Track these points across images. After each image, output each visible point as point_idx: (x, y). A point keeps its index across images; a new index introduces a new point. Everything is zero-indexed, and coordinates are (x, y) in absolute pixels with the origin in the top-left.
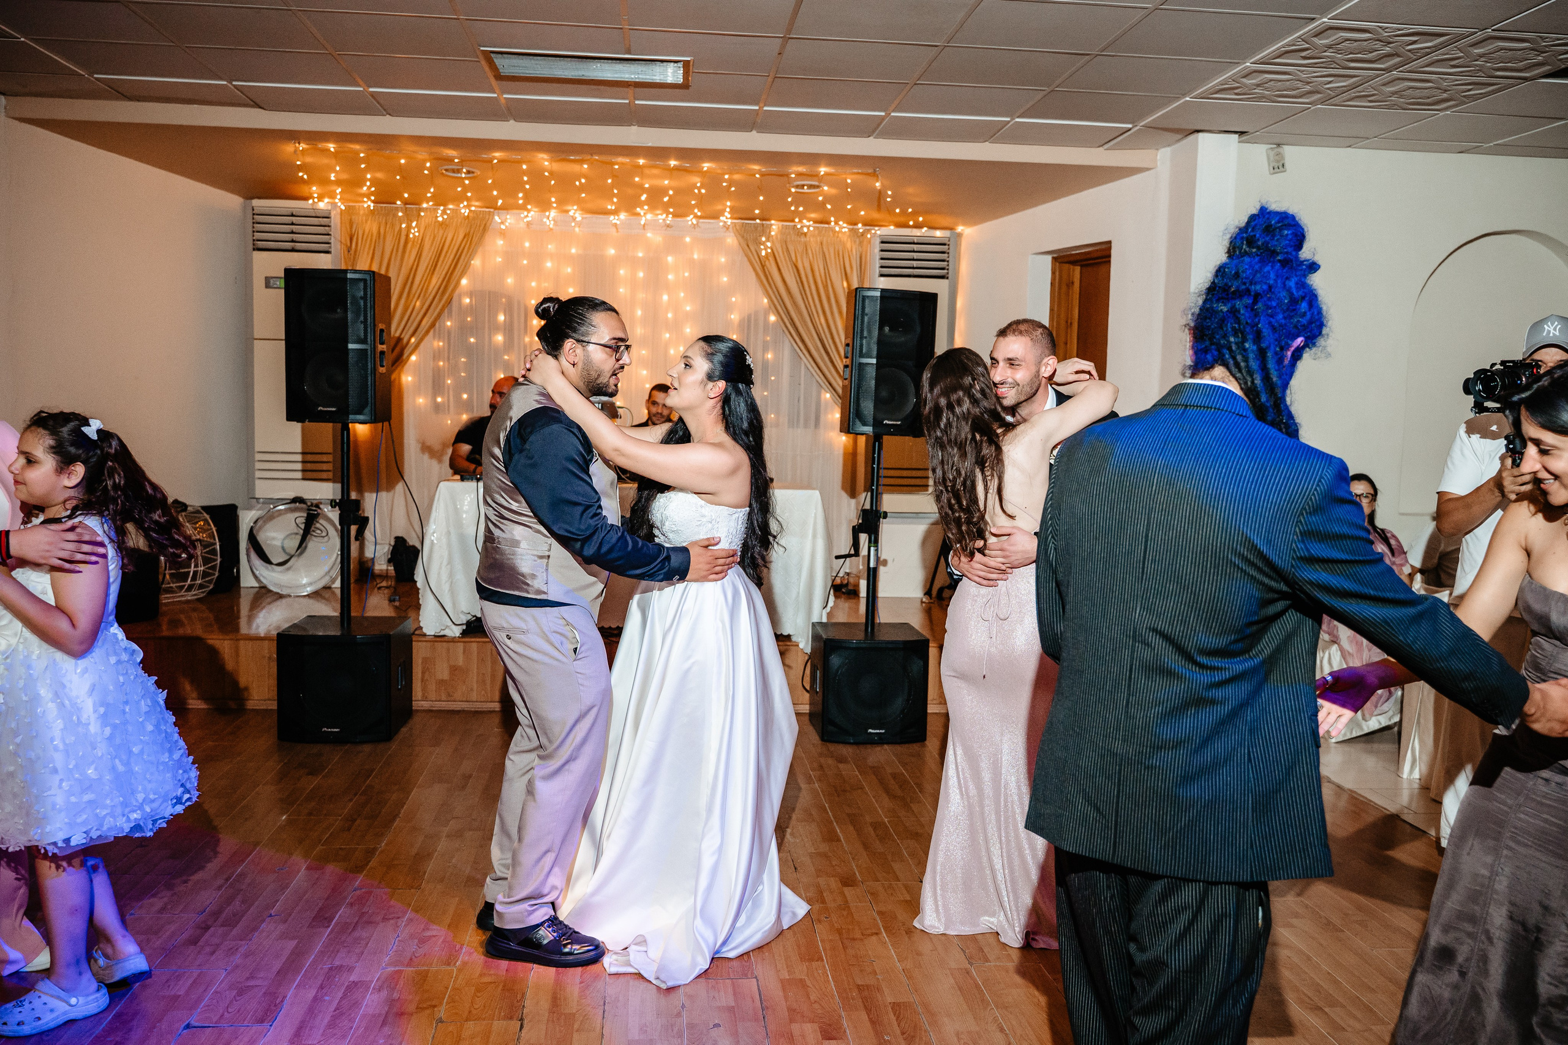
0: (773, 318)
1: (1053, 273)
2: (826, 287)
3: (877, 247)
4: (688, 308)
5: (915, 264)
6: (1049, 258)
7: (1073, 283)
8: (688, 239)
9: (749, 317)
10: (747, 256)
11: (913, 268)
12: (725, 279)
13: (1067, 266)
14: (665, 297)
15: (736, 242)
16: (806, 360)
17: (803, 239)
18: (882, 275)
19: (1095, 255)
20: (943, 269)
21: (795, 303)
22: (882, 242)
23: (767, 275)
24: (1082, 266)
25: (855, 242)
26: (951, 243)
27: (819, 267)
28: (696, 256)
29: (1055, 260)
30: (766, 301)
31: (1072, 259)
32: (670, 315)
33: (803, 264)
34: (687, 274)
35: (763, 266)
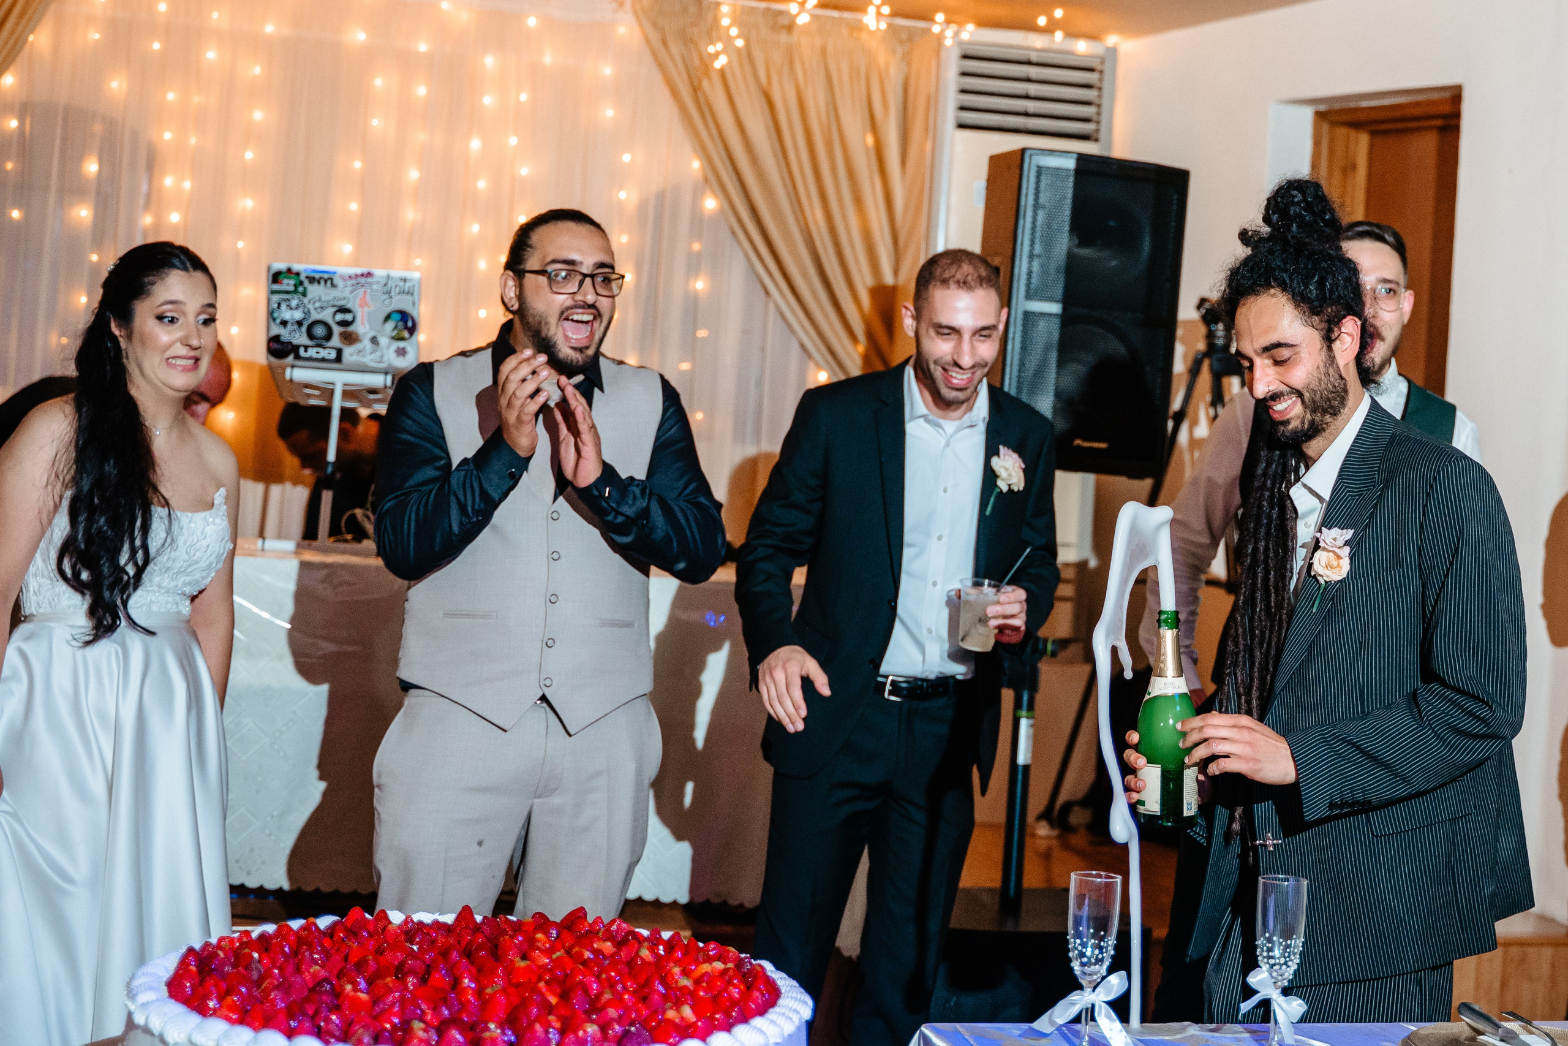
0: (711, 204)
1: (1317, 143)
2: (829, 144)
3: (952, 67)
4: (524, 171)
5: (1031, 106)
6: (1306, 116)
7: (1354, 167)
8: (532, 22)
9: (661, 197)
10: (661, 65)
11: (1026, 114)
12: (610, 113)
13: (1342, 132)
14: (475, 144)
15: (637, 33)
16: (781, 296)
17: (783, 38)
18: (962, 126)
19: (1417, 112)
20: (1087, 120)
21: (761, 176)
22: (966, 57)
23: (706, 109)
24: (1373, 134)
25: (894, 52)
26: (1107, 68)
27: (816, 100)
28: (548, 60)
29: (1320, 116)
30: (696, 164)
31: (1361, 117)
32: (481, 184)
33: (784, 95)
34: (524, 97)
35: (696, 90)
